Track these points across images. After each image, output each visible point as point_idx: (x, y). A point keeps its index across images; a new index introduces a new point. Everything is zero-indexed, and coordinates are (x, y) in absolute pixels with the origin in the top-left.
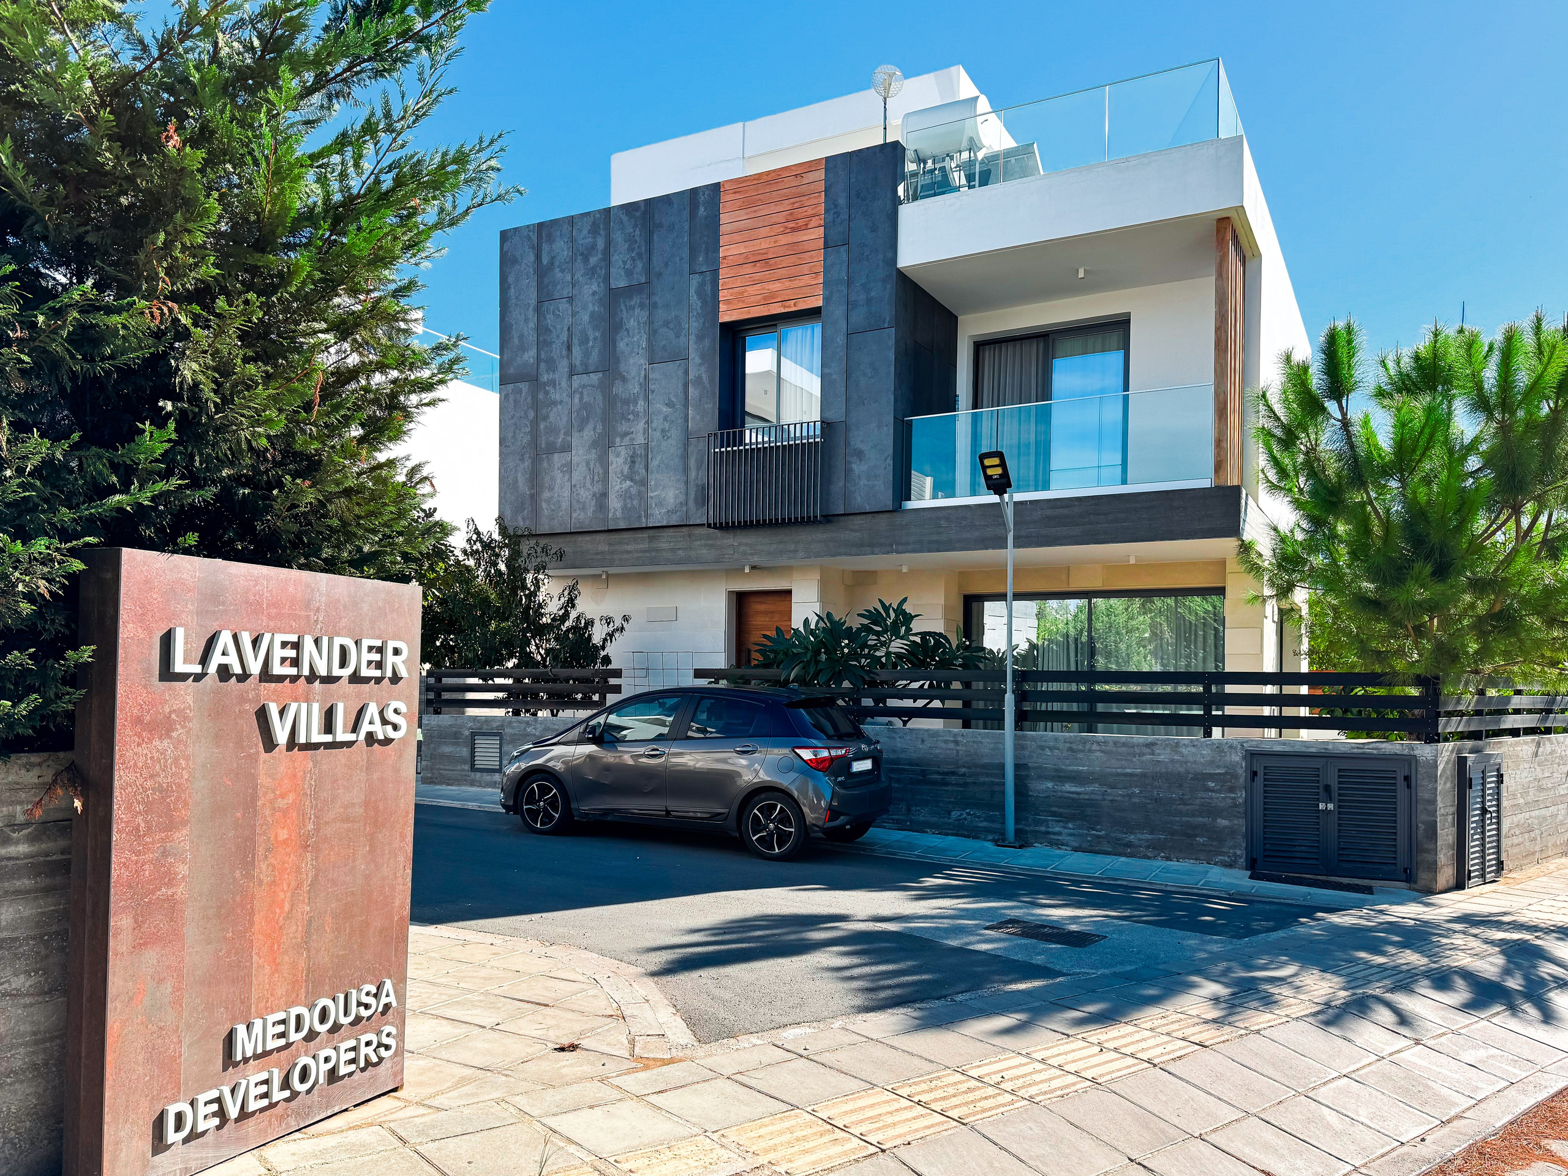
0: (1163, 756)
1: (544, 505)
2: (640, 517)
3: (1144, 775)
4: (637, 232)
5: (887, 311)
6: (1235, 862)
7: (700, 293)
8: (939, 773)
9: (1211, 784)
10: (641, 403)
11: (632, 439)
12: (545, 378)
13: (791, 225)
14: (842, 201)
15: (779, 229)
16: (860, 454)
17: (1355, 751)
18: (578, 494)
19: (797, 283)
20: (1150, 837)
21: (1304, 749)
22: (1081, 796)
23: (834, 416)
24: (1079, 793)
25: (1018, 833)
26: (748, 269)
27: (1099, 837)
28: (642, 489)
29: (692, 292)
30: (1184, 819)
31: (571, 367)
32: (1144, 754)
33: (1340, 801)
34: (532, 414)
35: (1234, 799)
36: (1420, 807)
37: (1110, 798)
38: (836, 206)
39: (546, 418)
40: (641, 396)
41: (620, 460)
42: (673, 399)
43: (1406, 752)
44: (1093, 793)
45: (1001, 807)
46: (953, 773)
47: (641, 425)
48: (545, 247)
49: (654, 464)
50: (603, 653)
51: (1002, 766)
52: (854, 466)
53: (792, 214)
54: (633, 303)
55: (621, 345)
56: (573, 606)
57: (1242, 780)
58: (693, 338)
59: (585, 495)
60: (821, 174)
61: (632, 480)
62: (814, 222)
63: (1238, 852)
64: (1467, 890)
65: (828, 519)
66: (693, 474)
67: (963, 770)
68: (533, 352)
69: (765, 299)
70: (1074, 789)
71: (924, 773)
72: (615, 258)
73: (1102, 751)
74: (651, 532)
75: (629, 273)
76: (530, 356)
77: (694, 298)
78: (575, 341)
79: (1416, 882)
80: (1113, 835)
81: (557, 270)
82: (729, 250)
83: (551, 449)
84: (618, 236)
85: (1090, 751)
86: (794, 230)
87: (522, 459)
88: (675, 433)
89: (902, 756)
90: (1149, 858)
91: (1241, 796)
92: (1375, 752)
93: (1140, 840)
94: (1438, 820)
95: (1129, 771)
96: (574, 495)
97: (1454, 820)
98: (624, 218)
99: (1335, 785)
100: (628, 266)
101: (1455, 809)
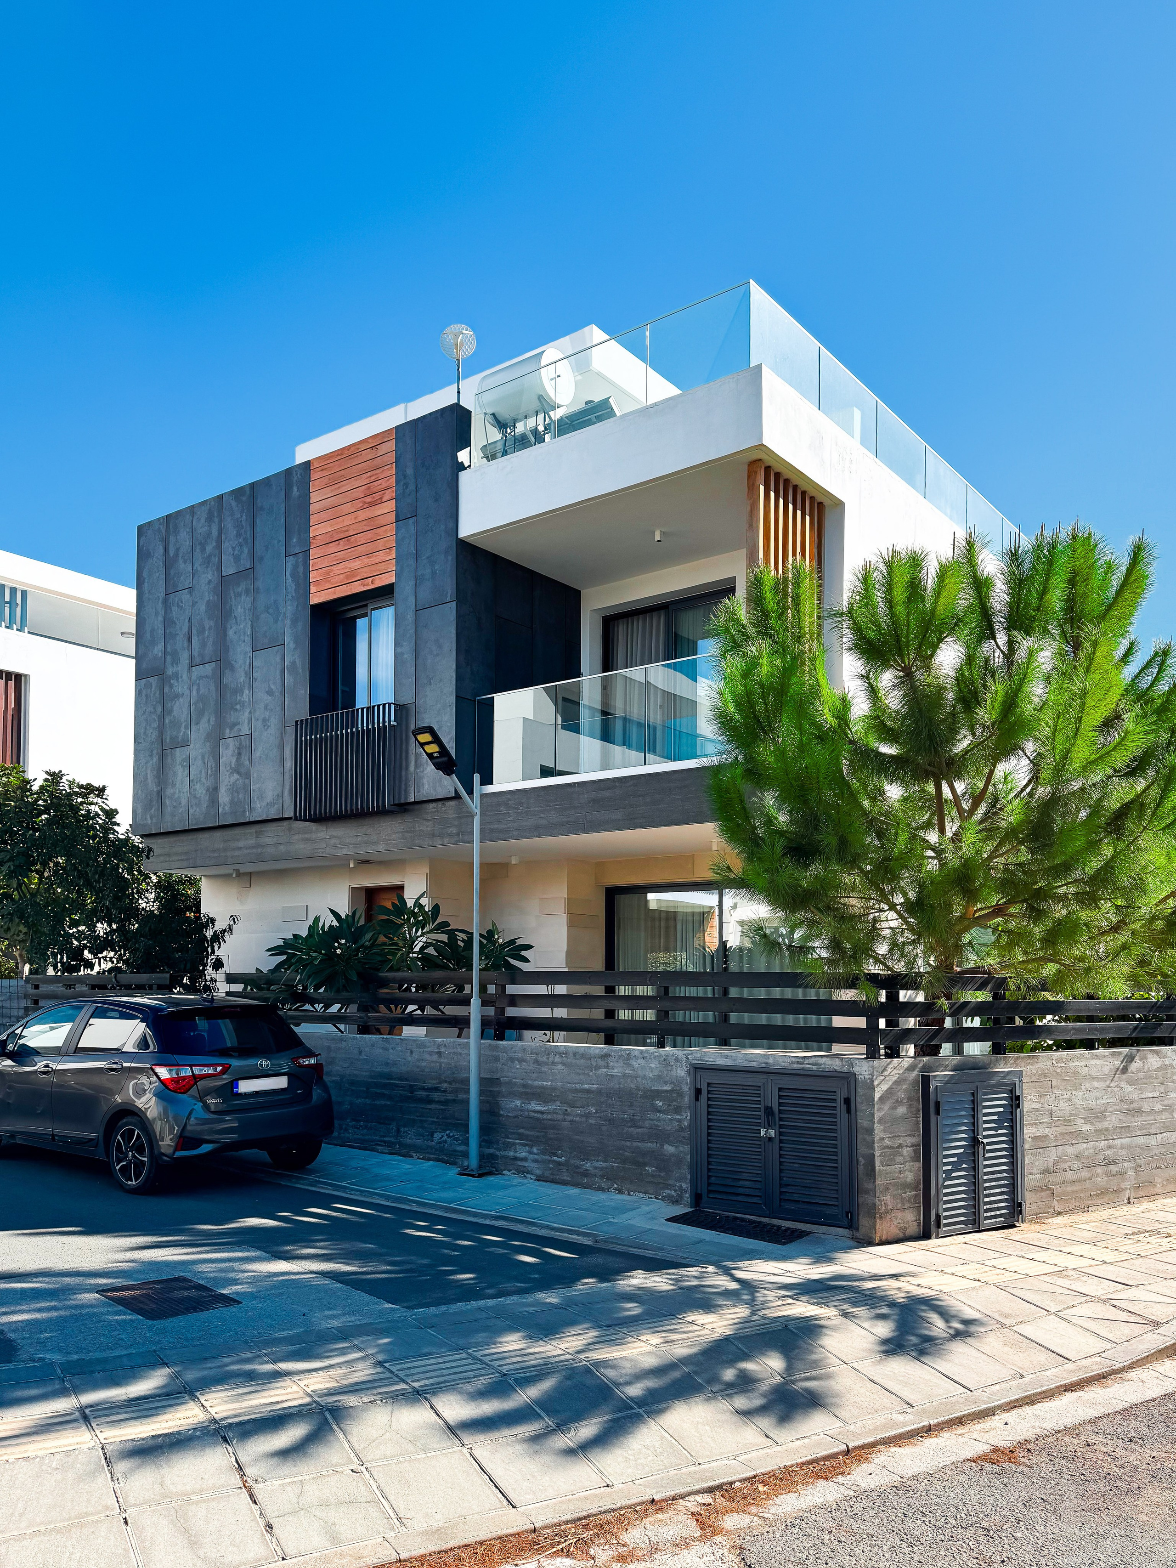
0: (616, 1069)
1: (168, 802)
2: (244, 811)
3: (599, 1092)
4: (244, 517)
5: (448, 584)
6: (681, 1196)
7: (294, 575)
8: (424, 1089)
9: (659, 1103)
10: (246, 692)
11: (239, 730)
12: (170, 671)
13: (368, 499)
14: (410, 471)
15: (358, 503)
17: (795, 1066)
18: (195, 790)
19: (374, 560)
20: (604, 1165)
21: (745, 1064)
22: (545, 1116)
23: (407, 698)
24: (542, 1113)
25: (483, 1159)
26: (333, 548)
27: (559, 1164)
28: (247, 781)
29: (288, 574)
30: (635, 1144)
31: (191, 658)
32: (599, 1068)
33: (781, 1126)
34: (159, 709)
35: (680, 1121)
36: (859, 1137)
37: (570, 1118)
38: (405, 477)
39: (170, 712)
40: (247, 686)
41: (229, 752)
42: (272, 687)
43: (845, 1069)
44: (554, 1112)
45: (467, 1127)
46: (436, 1089)
47: (247, 715)
48: (172, 539)
49: (257, 755)
50: (212, 956)
51: (466, 1081)
53: (369, 488)
54: (240, 590)
55: (231, 633)
57: (687, 1099)
58: (288, 622)
59: (200, 790)
60: (391, 445)
61: (238, 773)
62: (387, 495)
63: (684, 1186)
64: (932, 1241)
65: (403, 808)
66: (288, 764)
67: (445, 1085)
68: (161, 646)
69: (347, 577)
70: (538, 1108)
71: (412, 1089)
72: (226, 545)
73: (564, 1064)
74: (257, 827)
75: (237, 559)
76: (158, 650)
77: (289, 580)
78: (194, 632)
79: (858, 1229)
80: (572, 1161)
81: (181, 561)
82: (318, 530)
83: (174, 744)
84: (228, 523)
85: (553, 1063)
86: (372, 504)
87: (151, 756)
88: (274, 722)
89: (394, 1069)
90: (603, 1190)
91: (686, 1117)
92: (815, 1068)
93: (596, 1168)
94: (877, 1154)
95: (586, 1086)
96: (192, 790)
97: (916, 1152)
98: (234, 504)
99: (776, 1109)
100: (236, 552)
101: (918, 1139)
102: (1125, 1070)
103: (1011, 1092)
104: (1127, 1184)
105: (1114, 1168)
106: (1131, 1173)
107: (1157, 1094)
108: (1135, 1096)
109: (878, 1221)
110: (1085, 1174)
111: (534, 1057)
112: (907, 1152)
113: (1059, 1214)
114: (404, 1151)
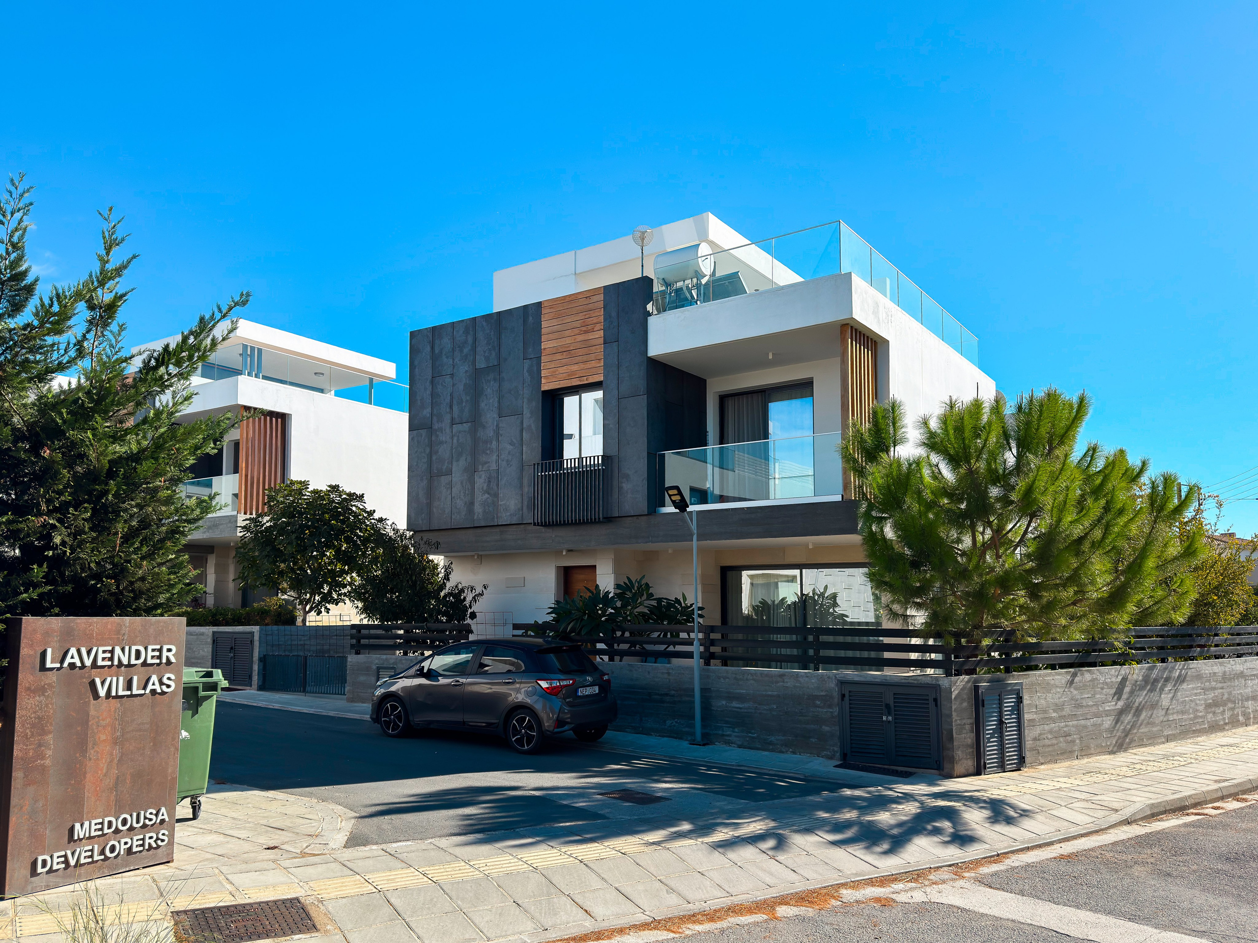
0: (790, 683)
1: (435, 510)
2: (494, 518)
3: (779, 696)
4: (492, 333)
5: (641, 384)
6: (833, 755)
7: (529, 371)
8: (659, 694)
9: (818, 703)
10: (494, 442)
11: (489, 467)
12: (436, 426)
13: (584, 329)
14: (614, 314)
15: (576, 331)
16: (627, 477)
17: (903, 681)
18: (456, 503)
19: (588, 365)
20: (783, 738)
21: (873, 680)
22: (742, 710)
23: (613, 452)
24: (740, 708)
25: (704, 735)
26: (558, 356)
27: (753, 738)
28: (496, 499)
29: (525, 370)
30: (803, 726)
31: (452, 419)
32: (778, 682)
33: (895, 715)
34: (428, 450)
35: (831, 712)
36: (943, 719)
37: (759, 711)
38: (610, 317)
39: (437, 452)
40: (494, 439)
41: (482, 480)
42: (514, 440)
43: (934, 682)
44: (749, 708)
45: (693, 717)
46: (667, 695)
47: (494, 457)
48: (437, 342)
49: (502, 483)
50: (470, 611)
51: (693, 690)
52: (624, 485)
53: (585, 322)
54: (489, 378)
55: (483, 405)
56: (448, 580)
57: (836, 700)
58: (525, 400)
59: (460, 503)
60: (602, 297)
61: (489, 494)
62: (598, 327)
63: (836, 749)
64: (983, 777)
65: (609, 520)
66: (526, 490)
67: (673, 692)
68: (429, 410)
69: (569, 375)
70: (738, 706)
71: (650, 695)
72: (479, 349)
73: (753, 679)
74: (502, 528)
75: (487, 359)
76: (427, 412)
77: (526, 374)
78: (455, 402)
79: (943, 770)
80: (762, 736)
81: (444, 357)
82: (547, 344)
83: (440, 474)
84: (480, 335)
85: (747, 679)
86: (586, 332)
87: (422, 480)
88: (515, 463)
89: (637, 683)
90: (783, 752)
91: (836, 710)
92: (915, 682)
93: (778, 740)
94: (954, 728)
95: (770, 693)
96: (453, 504)
97: (972, 728)
98: (484, 324)
99: (892, 704)
100: (486, 354)
101: (973, 721)
102: (1071, 682)
103: (1018, 694)
104: (1076, 748)
105: (1069, 738)
106: (1078, 741)
107: (1090, 696)
108: (1079, 697)
109: (955, 764)
110: (1054, 741)
111: (734, 676)
112: (968, 727)
113: (1042, 764)
114: (647, 732)
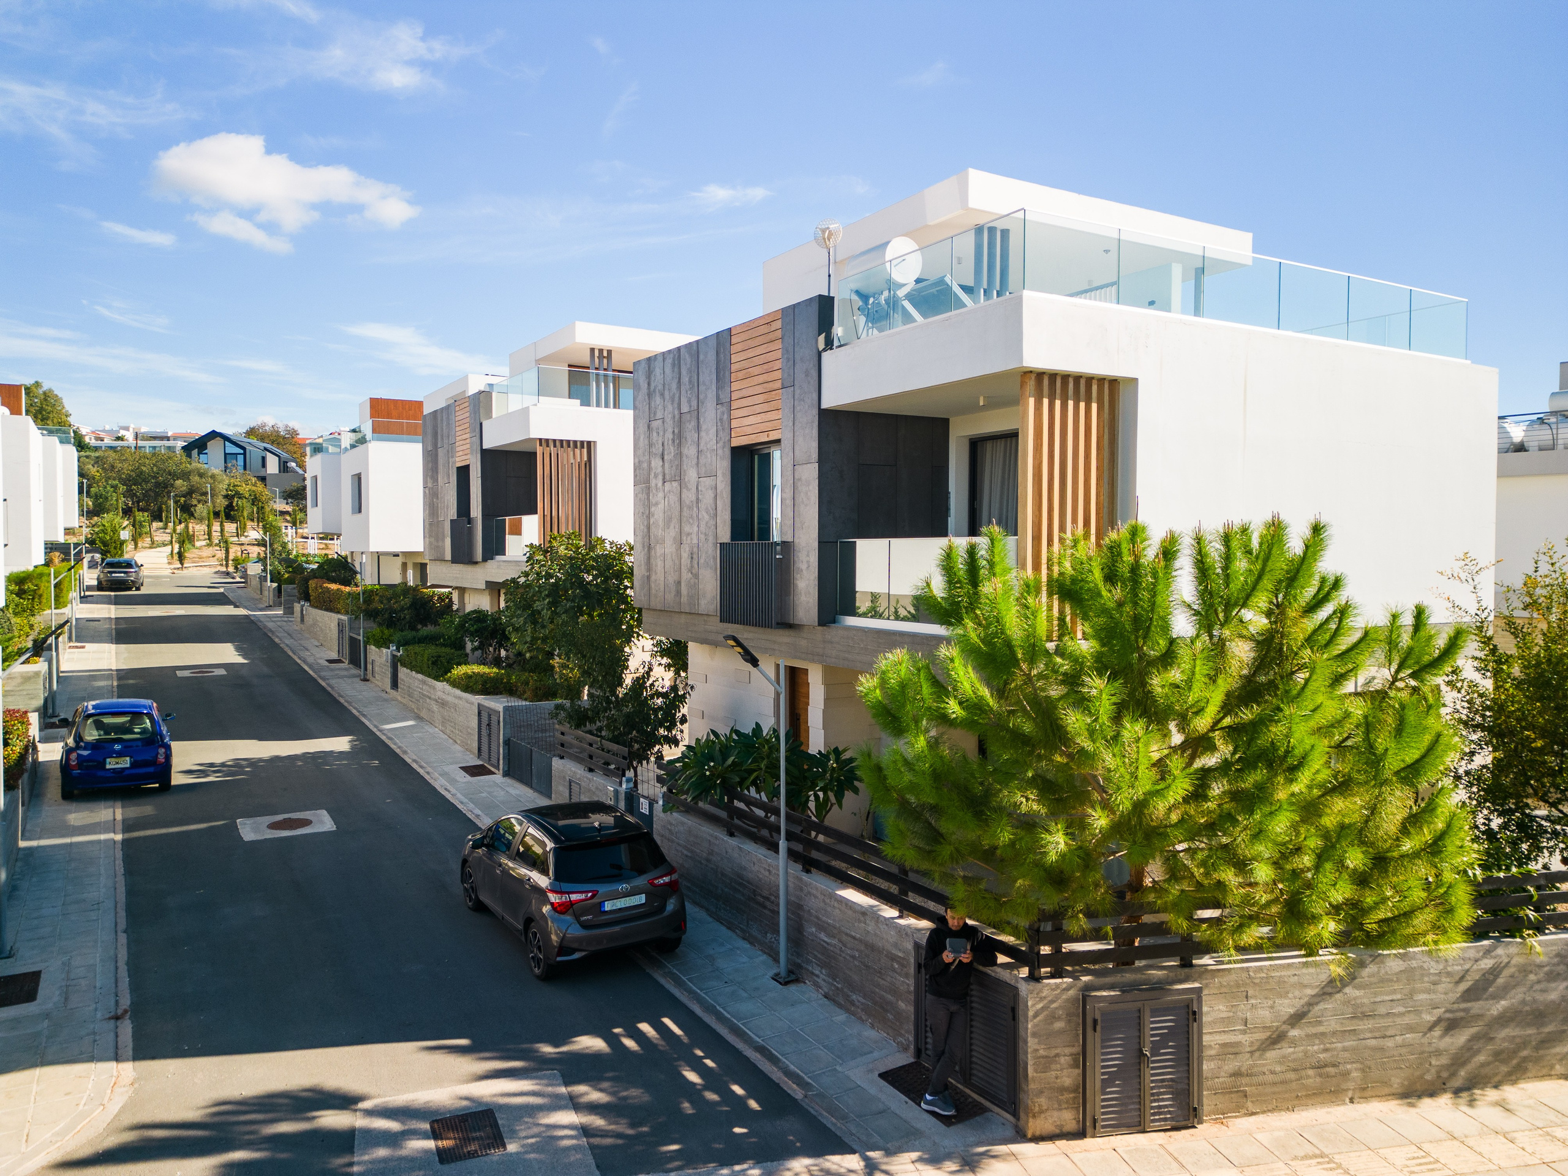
0: (872, 928)
1: (653, 586)
2: (695, 604)
4: (692, 368)
5: (813, 447)
7: (721, 420)
9: (896, 966)
10: (695, 509)
11: (691, 539)
12: (652, 482)
13: (765, 366)
14: (790, 348)
15: (761, 368)
16: (801, 572)
19: (769, 417)
20: (864, 1001)
22: (829, 947)
23: (789, 536)
24: (828, 944)
25: (790, 970)
26: (745, 402)
27: (838, 988)
28: (696, 581)
29: (718, 419)
30: (882, 992)
31: (664, 474)
34: (647, 511)
35: (908, 985)
36: (1020, 1043)
37: (843, 955)
38: (787, 352)
39: (653, 515)
40: (695, 504)
42: (710, 508)
44: (835, 946)
47: (695, 528)
48: (652, 376)
49: (701, 561)
52: (798, 580)
53: (766, 357)
54: (690, 426)
55: (685, 459)
57: (912, 971)
58: (719, 457)
59: (671, 580)
60: (778, 324)
61: (692, 573)
62: (777, 365)
63: (911, 1038)
66: (718, 574)
68: (647, 461)
69: (753, 429)
70: (826, 939)
71: (754, 892)
72: (683, 387)
74: (702, 618)
75: (689, 401)
76: (646, 464)
77: (719, 424)
78: (665, 454)
79: (1019, 1119)
80: (845, 991)
81: (657, 396)
82: (736, 383)
83: (656, 542)
84: (684, 370)
86: (769, 371)
87: (643, 547)
88: (711, 537)
91: (912, 983)
93: (858, 1001)
96: (666, 580)
97: (1074, 1061)
98: (686, 355)
100: (689, 394)
101: (1077, 1049)
103: (1189, 1007)
104: (1350, 1085)
105: (1333, 1070)
106: (1355, 1074)
107: (1398, 997)
109: (1031, 1120)
111: (822, 896)
112: (1066, 1060)
113: (1253, 1114)
114: (749, 939)
